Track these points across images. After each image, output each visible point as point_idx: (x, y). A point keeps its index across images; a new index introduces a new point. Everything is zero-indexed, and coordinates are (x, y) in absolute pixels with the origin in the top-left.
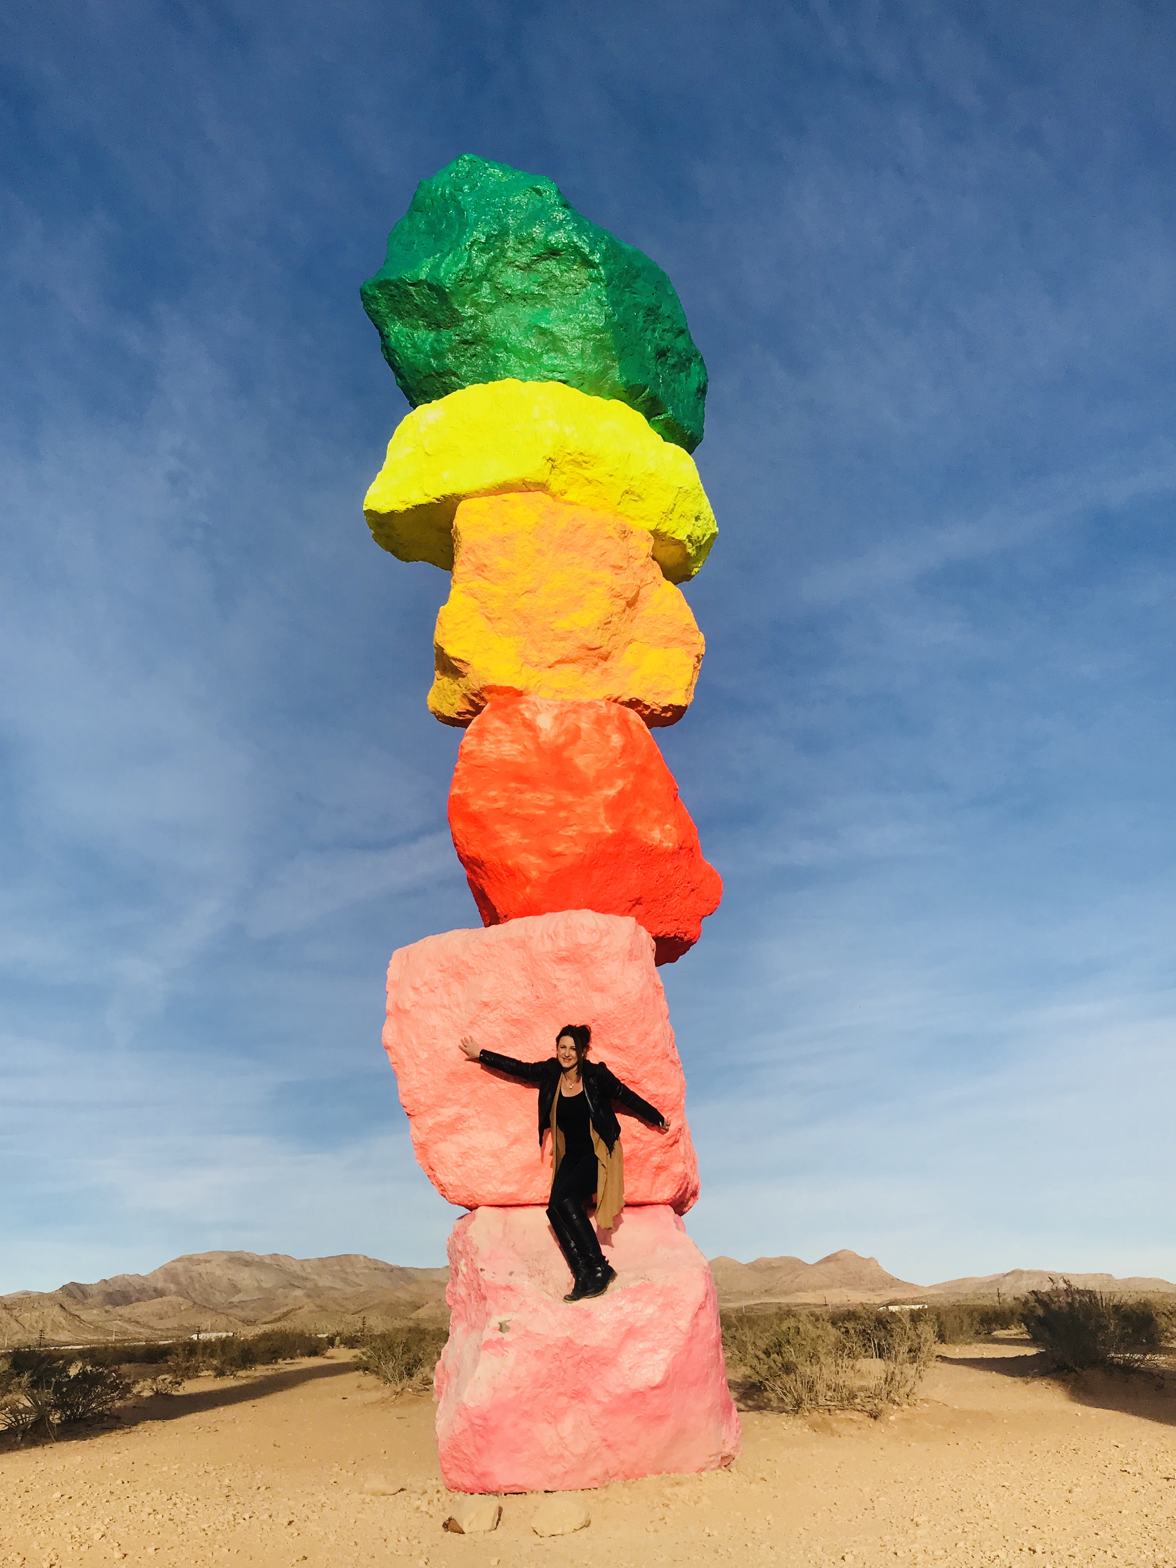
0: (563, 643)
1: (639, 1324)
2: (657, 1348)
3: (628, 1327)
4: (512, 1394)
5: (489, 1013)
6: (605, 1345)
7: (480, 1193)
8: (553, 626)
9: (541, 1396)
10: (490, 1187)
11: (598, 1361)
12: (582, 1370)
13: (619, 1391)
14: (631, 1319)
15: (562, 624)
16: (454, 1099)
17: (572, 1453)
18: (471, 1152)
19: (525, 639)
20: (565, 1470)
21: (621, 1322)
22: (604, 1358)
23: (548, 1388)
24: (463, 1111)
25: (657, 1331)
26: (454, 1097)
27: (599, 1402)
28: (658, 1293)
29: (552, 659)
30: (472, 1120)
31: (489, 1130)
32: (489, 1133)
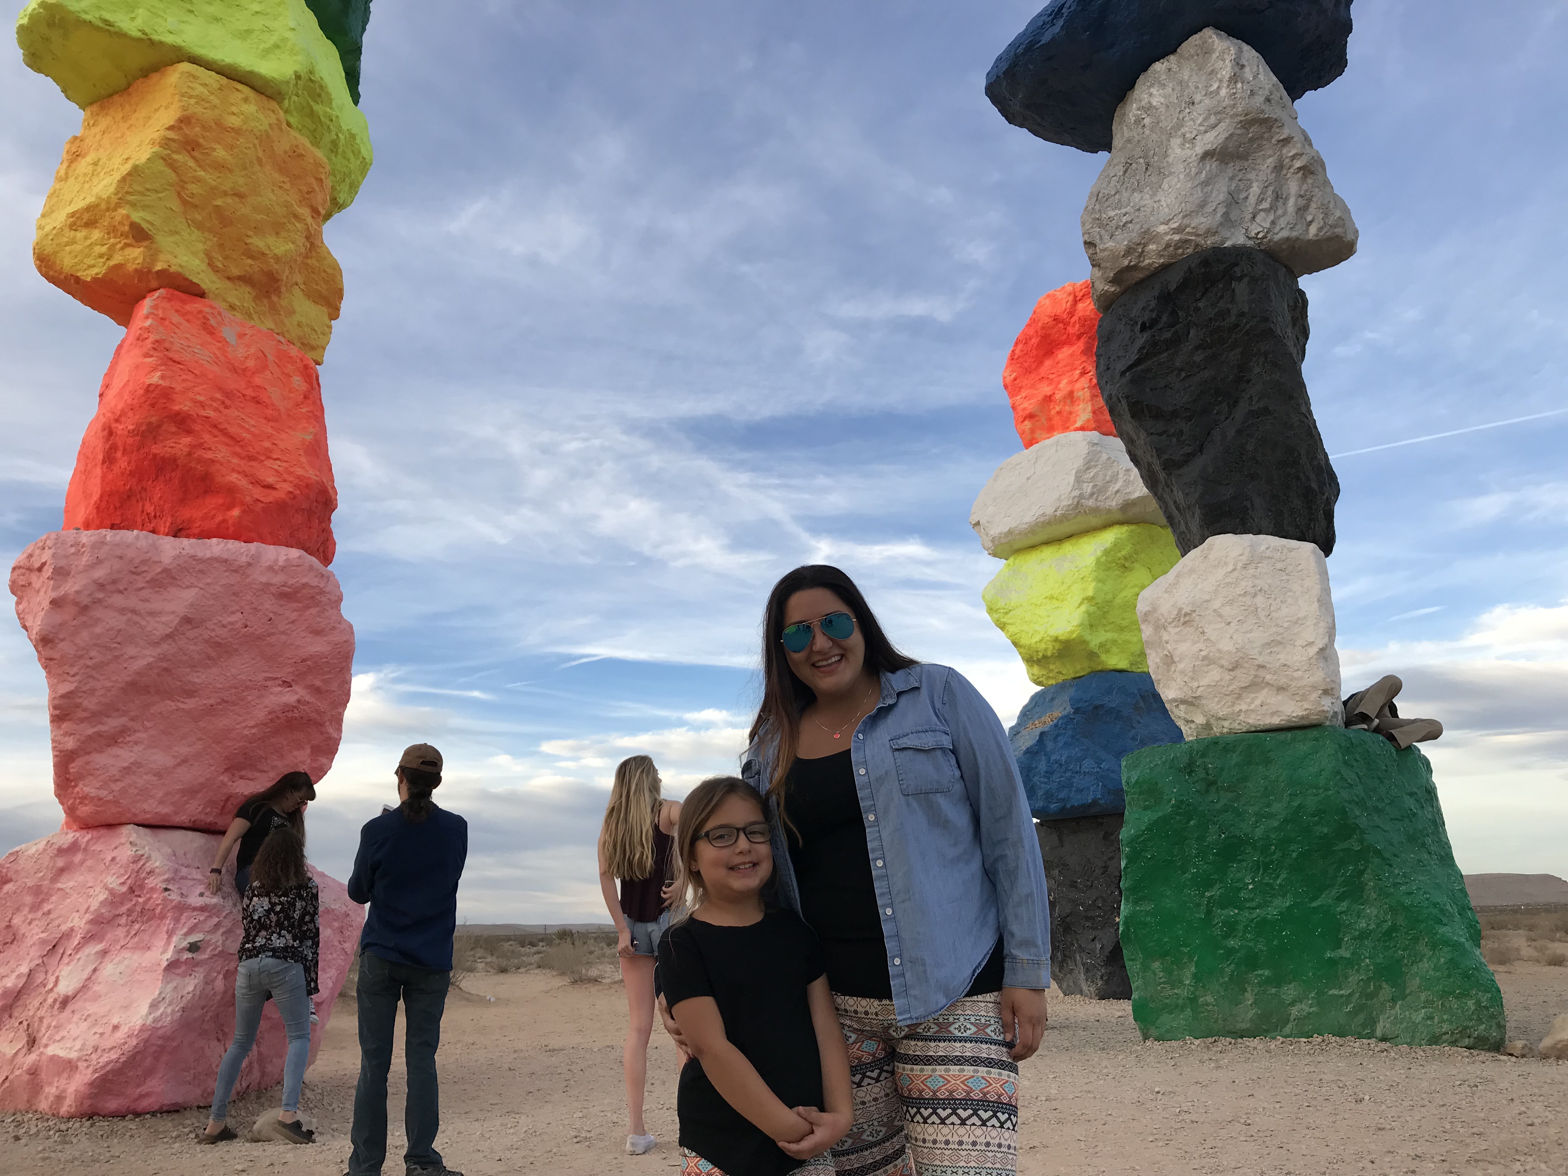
0: (250, 261)
5: (191, 630)
8: (249, 241)
10: (145, 806)
15: (258, 242)
16: (124, 710)
18: (133, 768)
19: (215, 239)
24: (131, 724)
26: (125, 708)
29: (235, 272)
30: (138, 735)
31: (155, 747)
32: (155, 750)
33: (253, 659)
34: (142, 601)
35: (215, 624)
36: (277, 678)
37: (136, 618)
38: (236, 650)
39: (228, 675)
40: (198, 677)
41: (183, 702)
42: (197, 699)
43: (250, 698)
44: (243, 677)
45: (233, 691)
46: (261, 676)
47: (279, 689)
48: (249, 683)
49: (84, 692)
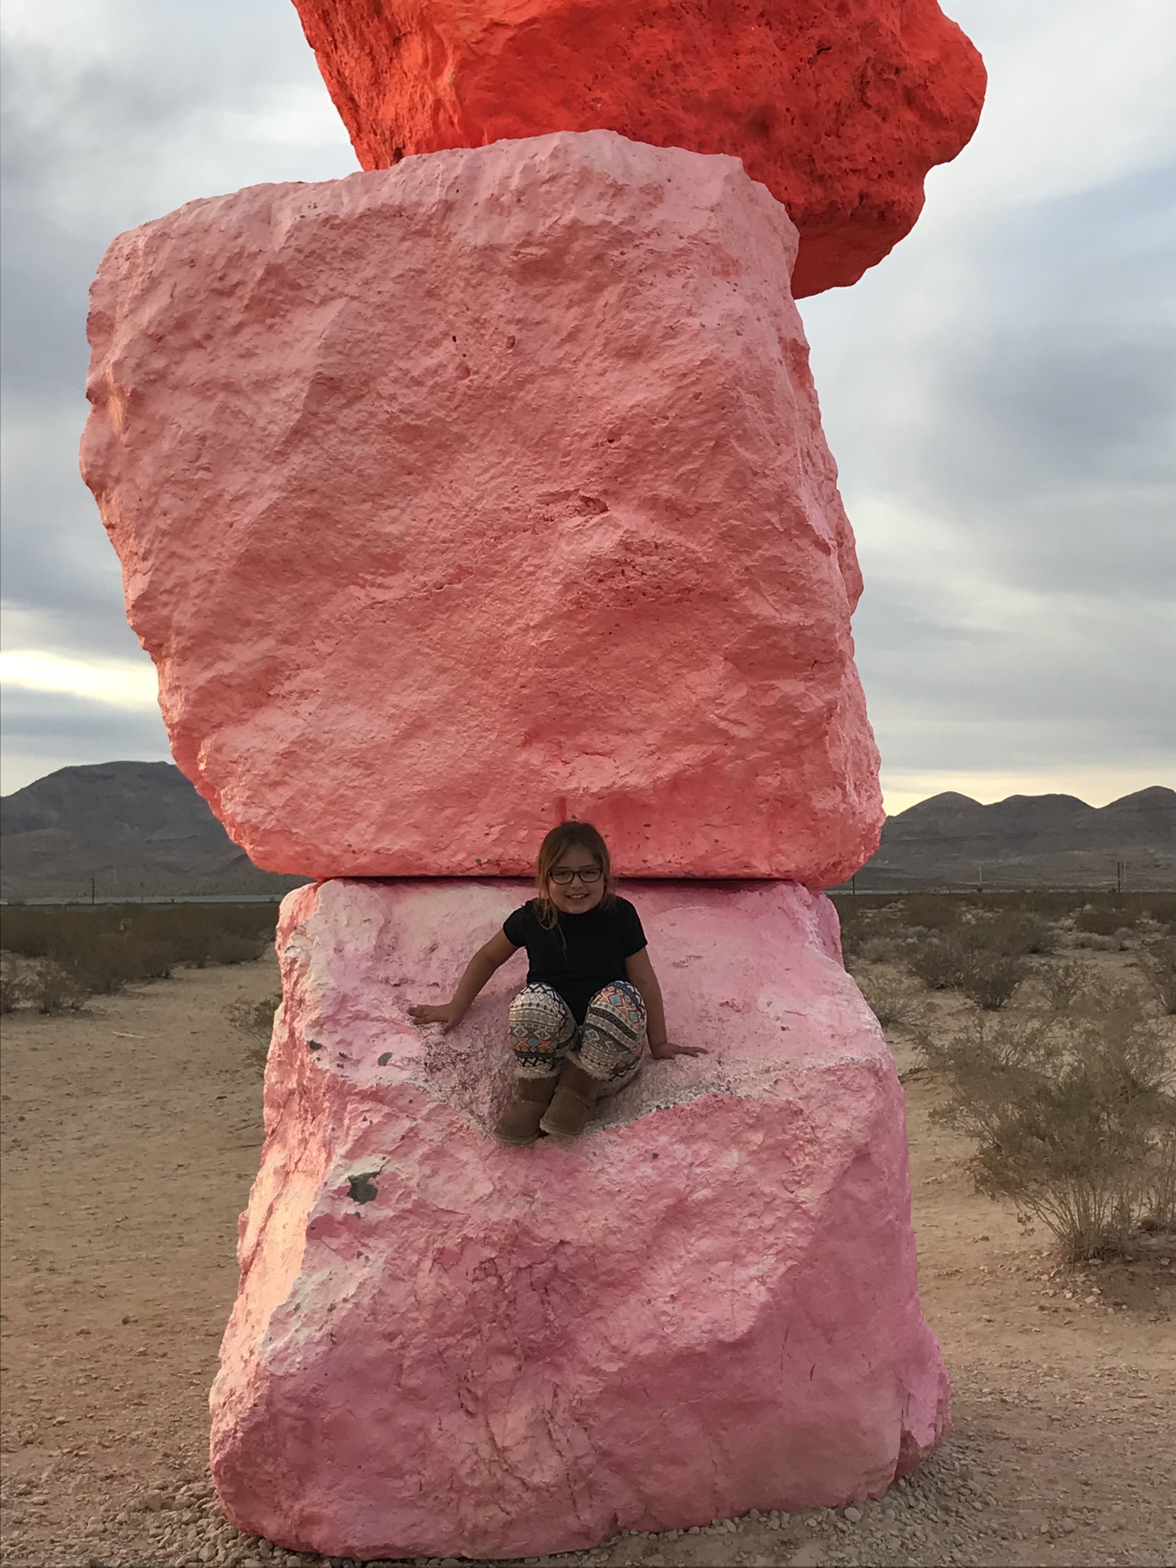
1: (702, 1194)
2: (743, 1252)
3: (670, 1201)
4: (377, 1349)
5: (343, 407)
6: (613, 1241)
7: (326, 848)
9: (449, 1353)
10: (351, 838)
11: (594, 1278)
12: (554, 1298)
13: (646, 1349)
14: (680, 1184)
16: (259, 622)
17: (524, 1483)
18: (303, 753)
20: (509, 1518)
21: (653, 1191)
22: (610, 1272)
23: (466, 1336)
24: (285, 651)
25: (746, 1211)
26: (259, 617)
27: (595, 1371)
28: (750, 1121)
30: (306, 674)
31: (347, 699)
32: (349, 707)
33: (504, 454)
34: (242, 357)
35: (395, 381)
36: (567, 495)
37: (236, 402)
38: (461, 438)
39: (456, 504)
40: (394, 520)
41: (380, 586)
42: (407, 575)
43: (517, 554)
44: (487, 503)
45: (477, 542)
46: (530, 496)
47: (579, 520)
48: (506, 517)
49: (169, 592)
